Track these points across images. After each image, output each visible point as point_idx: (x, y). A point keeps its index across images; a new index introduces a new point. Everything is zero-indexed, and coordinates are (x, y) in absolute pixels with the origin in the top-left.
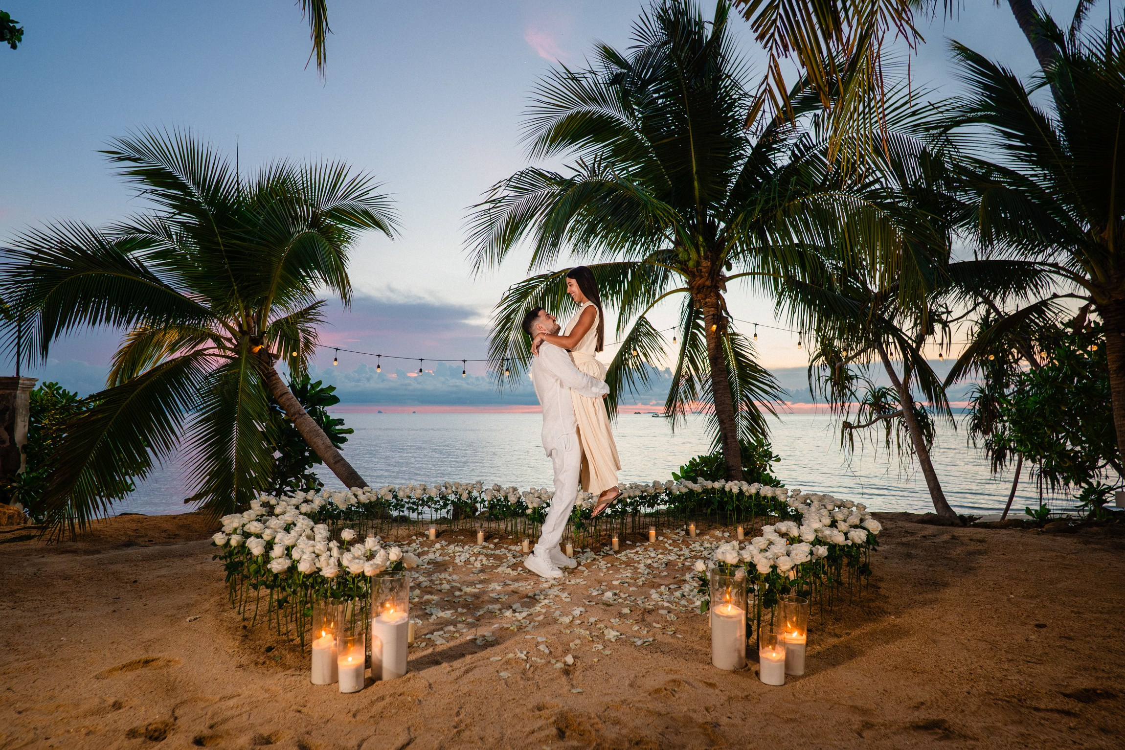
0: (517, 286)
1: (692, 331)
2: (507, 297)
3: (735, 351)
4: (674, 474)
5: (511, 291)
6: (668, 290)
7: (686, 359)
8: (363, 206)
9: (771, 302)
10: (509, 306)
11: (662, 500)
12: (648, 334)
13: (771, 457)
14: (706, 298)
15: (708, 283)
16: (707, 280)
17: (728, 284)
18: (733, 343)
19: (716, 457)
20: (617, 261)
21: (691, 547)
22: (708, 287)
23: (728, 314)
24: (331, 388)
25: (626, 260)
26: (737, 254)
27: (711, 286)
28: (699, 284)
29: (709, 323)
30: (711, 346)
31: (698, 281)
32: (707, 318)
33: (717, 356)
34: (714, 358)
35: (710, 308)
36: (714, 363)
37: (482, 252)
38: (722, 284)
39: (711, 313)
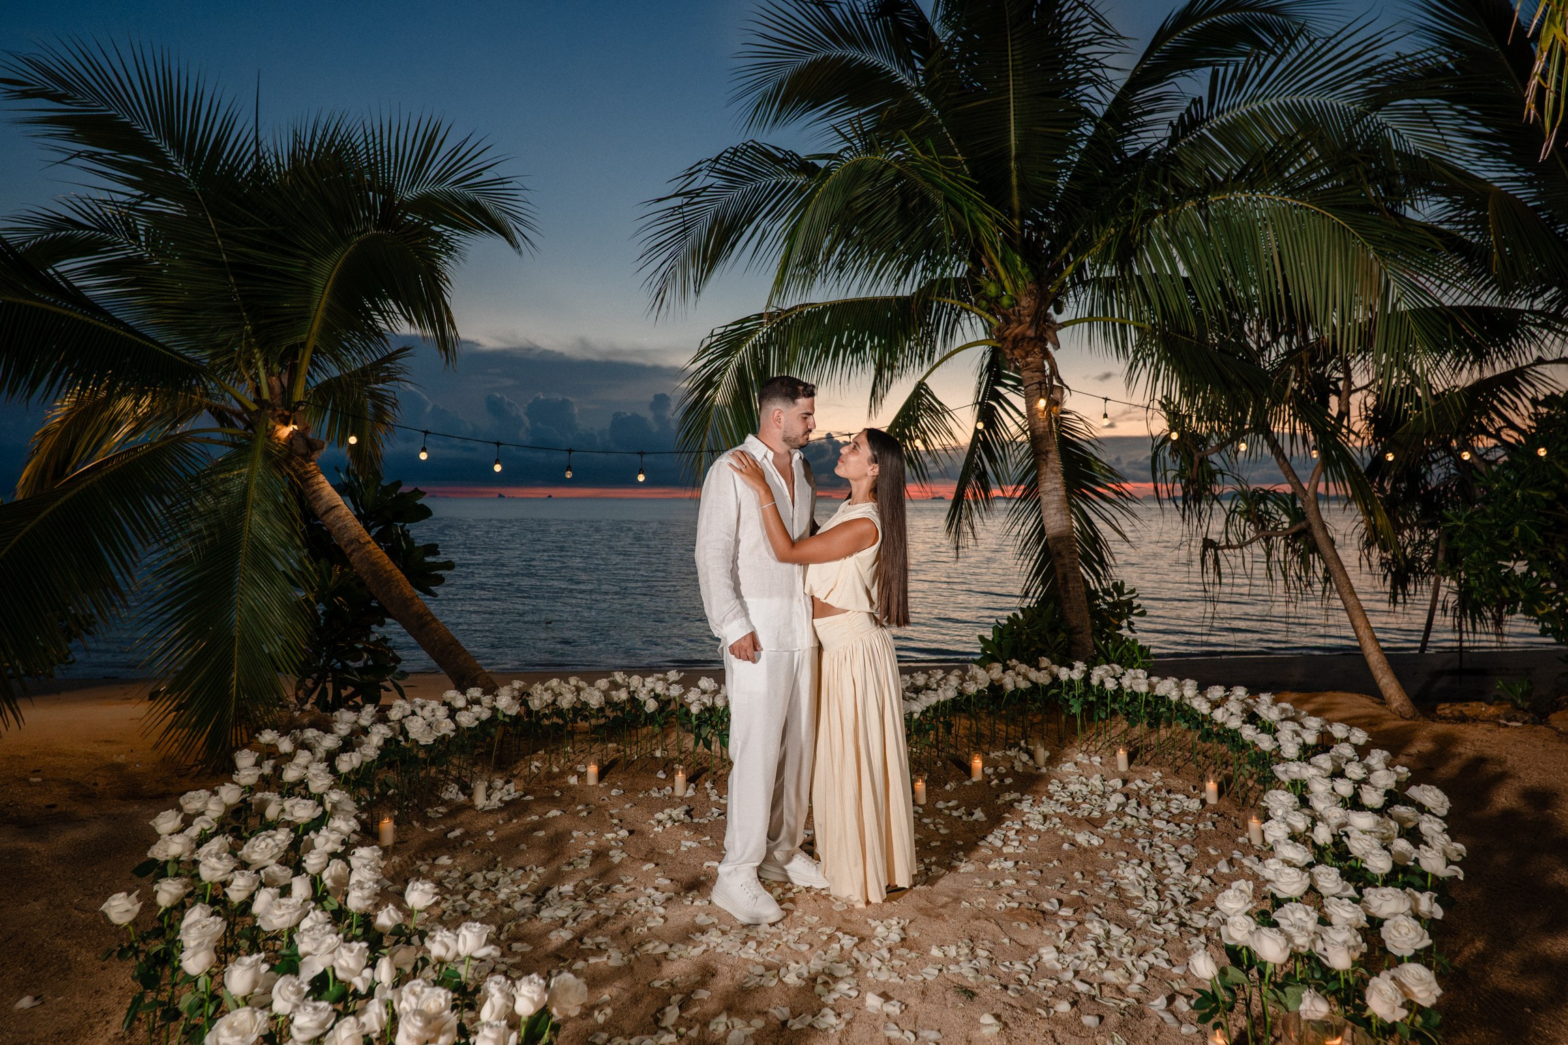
0: (722, 330)
2: (707, 349)
5: (714, 339)
7: (979, 448)
8: (470, 194)
10: (709, 362)
13: (1131, 609)
14: (1027, 356)
15: (1031, 333)
16: (1029, 328)
17: (1061, 334)
18: (1061, 427)
22: (1031, 339)
23: (1061, 381)
24: (418, 494)
27: (1033, 335)
28: (1016, 335)
29: (1033, 396)
30: (1037, 433)
31: (1016, 329)
32: (1030, 387)
33: (1047, 448)
34: (1043, 452)
35: (1033, 372)
36: (1044, 460)
37: (669, 276)
38: (1052, 335)
39: (1036, 380)
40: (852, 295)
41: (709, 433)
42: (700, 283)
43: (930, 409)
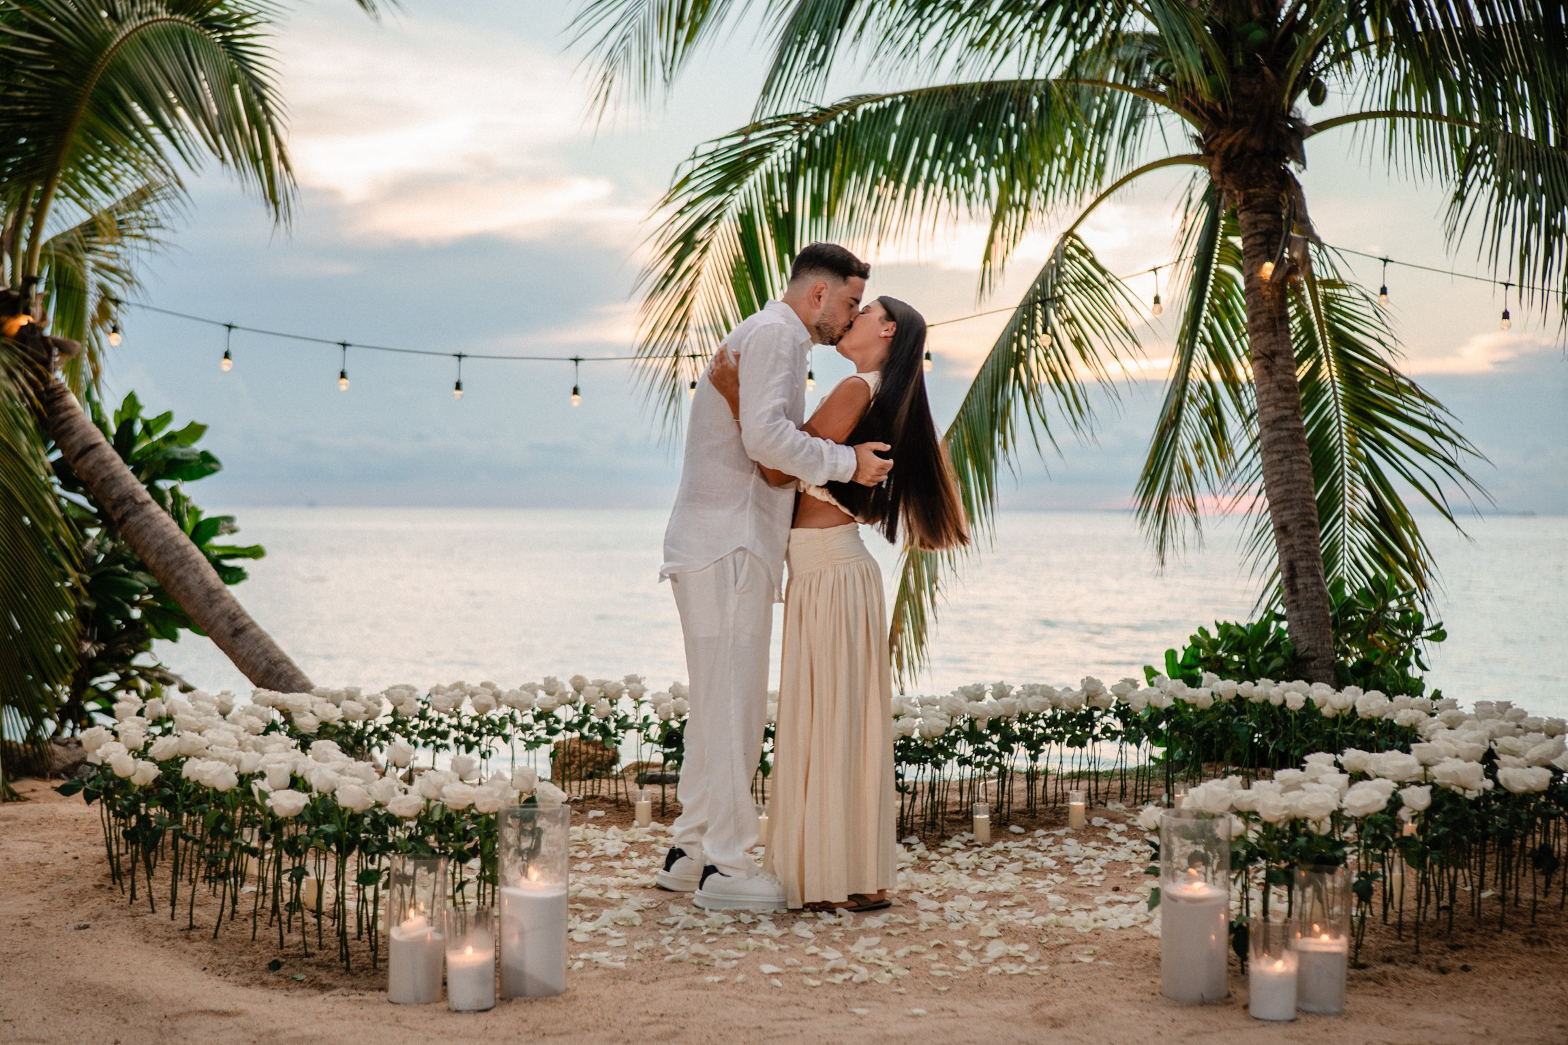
0: (712, 147)
1: (1217, 270)
2: (687, 180)
3: (1333, 329)
4: (1148, 670)
5: (699, 162)
6: (1143, 162)
7: (1201, 350)
9: (1440, 190)
10: (692, 204)
11: (1106, 729)
12: (1085, 283)
13: (1418, 629)
14: (1248, 186)
15: (1254, 142)
17: (1308, 144)
18: (1329, 308)
19: (1264, 626)
20: (1000, 76)
22: (1257, 152)
23: (1308, 230)
24: (195, 431)
25: (1027, 75)
26: (1343, 57)
27: (1259, 148)
28: (1231, 146)
29: (1255, 256)
30: (1259, 322)
31: (1229, 136)
32: (1250, 241)
33: (1274, 347)
34: (1265, 355)
35: (1257, 213)
36: (1267, 368)
37: (619, 53)
38: (1294, 145)
39: (1262, 228)
40: (944, 77)
42: (672, 65)
43: (1087, 282)
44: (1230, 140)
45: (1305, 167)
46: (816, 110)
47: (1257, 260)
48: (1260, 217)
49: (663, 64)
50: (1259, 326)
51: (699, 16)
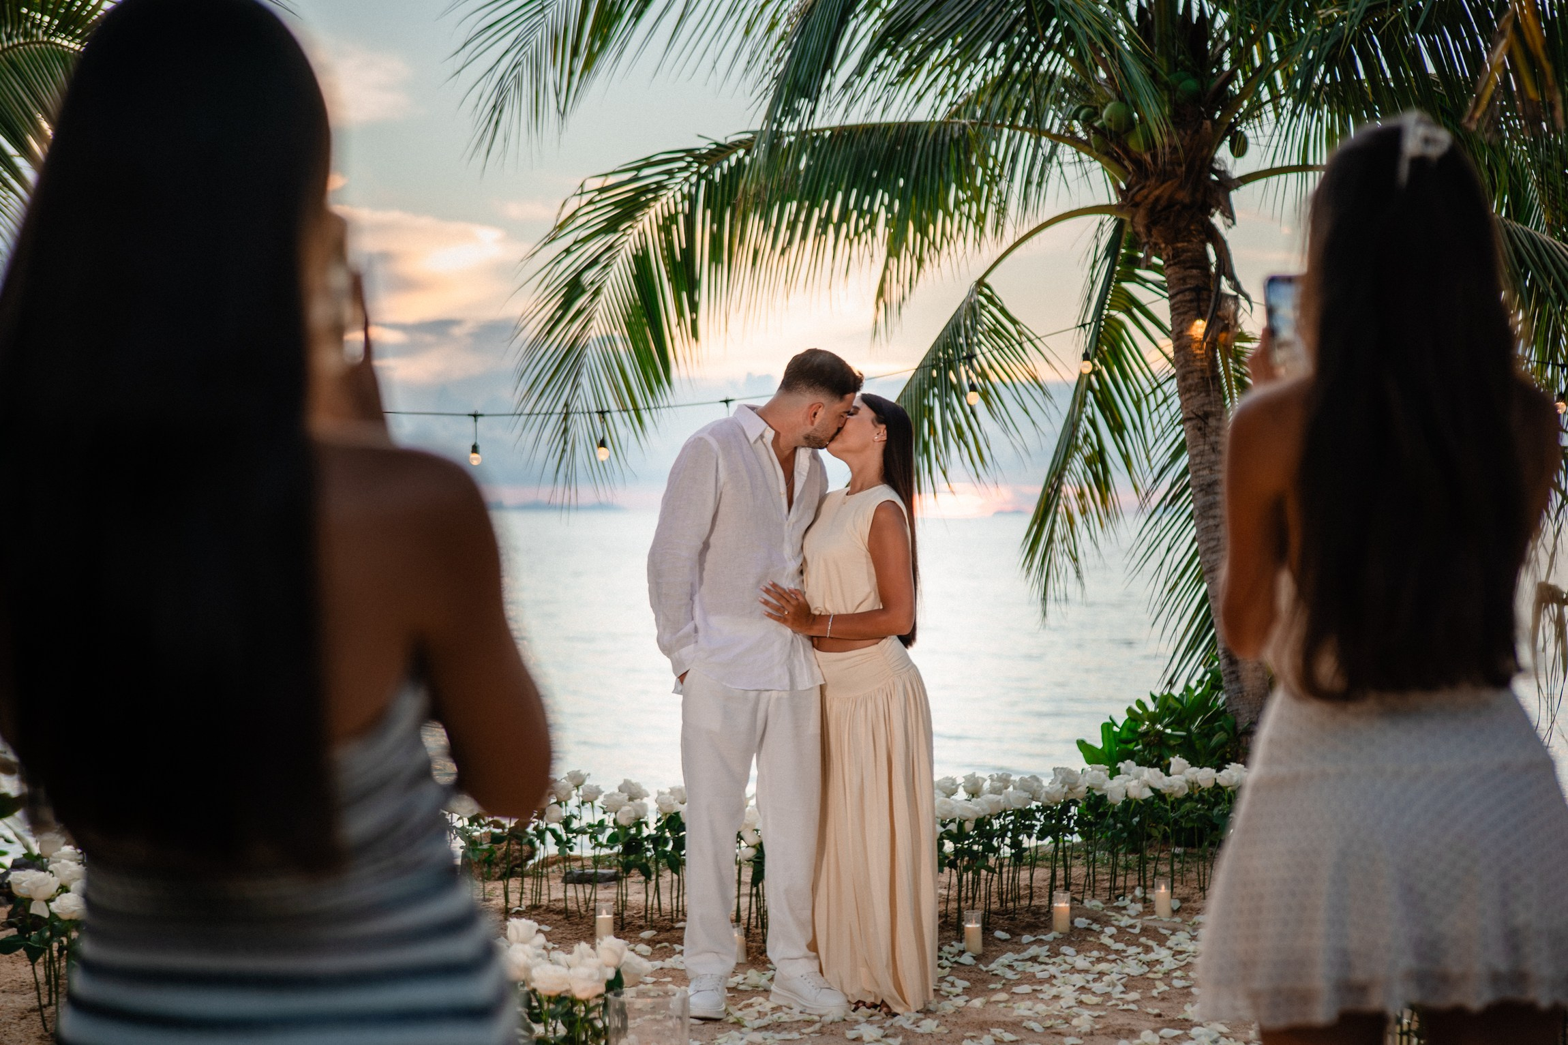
2: (573, 217)
4: (1082, 744)
5: (586, 198)
14: (1175, 239)
15: (1183, 196)
17: (1237, 198)
20: (913, 119)
21: (1169, 943)
22: (1184, 206)
23: (1237, 287)
25: (941, 117)
26: (1258, 108)
27: (1187, 200)
28: (1158, 199)
29: (1185, 313)
30: (1190, 381)
31: (1157, 188)
32: (1179, 297)
33: (1207, 408)
34: (1198, 416)
35: (1186, 269)
36: (1200, 429)
37: (510, 81)
38: (1221, 198)
39: (1191, 283)
41: (585, 380)
42: (567, 96)
43: (996, 332)
44: (1157, 192)
45: (1234, 223)
46: (714, 146)
47: (1187, 317)
48: (1188, 272)
49: (557, 95)
50: (1191, 385)
51: (597, 45)
